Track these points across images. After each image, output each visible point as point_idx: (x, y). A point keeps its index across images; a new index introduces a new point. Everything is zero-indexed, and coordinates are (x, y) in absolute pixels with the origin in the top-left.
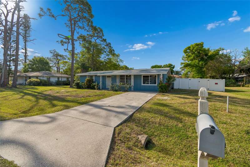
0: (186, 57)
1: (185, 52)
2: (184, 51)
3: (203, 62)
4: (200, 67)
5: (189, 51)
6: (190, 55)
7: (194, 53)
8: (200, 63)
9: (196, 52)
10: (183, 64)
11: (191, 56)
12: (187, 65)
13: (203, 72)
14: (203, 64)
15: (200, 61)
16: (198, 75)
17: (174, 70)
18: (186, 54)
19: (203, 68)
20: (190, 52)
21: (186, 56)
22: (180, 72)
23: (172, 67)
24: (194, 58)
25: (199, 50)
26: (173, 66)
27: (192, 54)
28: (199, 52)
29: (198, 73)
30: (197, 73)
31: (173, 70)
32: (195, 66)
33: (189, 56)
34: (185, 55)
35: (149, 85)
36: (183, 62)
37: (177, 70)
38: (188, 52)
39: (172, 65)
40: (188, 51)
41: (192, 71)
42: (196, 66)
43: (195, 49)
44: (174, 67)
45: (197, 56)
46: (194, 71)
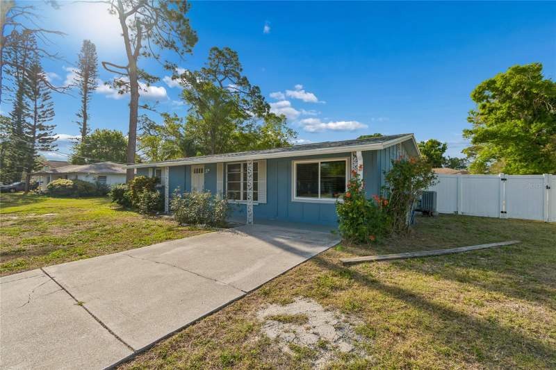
0: (482, 114)
1: (479, 96)
2: (474, 96)
3: (544, 124)
4: (530, 140)
5: (491, 94)
6: (493, 105)
7: (509, 97)
8: (534, 128)
9: (515, 96)
10: (471, 132)
11: (499, 109)
12: (484, 137)
13: (543, 155)
14: (545, 131)
15: (532, 123)
16: (526, 167)
17: (443, 155)
18: (480, 104)
19: (544, 143)
20: (494, 97)
21: (481, 111)
22: (462, 160)
23: (439, 149)
24: (509, 114)
25: (529, 84)
26: (441, 147)
27: (503, 101)
28: (527, 95)
29: (525, 160)
30: (520, 161)
31: (441, 157)
32: (513, 139)
33: (491, 111)
34: (477, 107)
35: (321, 199)
36: (471, 127)
37: (453, 157)
38: (487, 98)
39: (439, 144)
40: (488, 93)
41: (503, 155)
42: (518, 139)
43: (513, 82)
44: (444, 149)
45: (521, 107)
46: (511, 153)
